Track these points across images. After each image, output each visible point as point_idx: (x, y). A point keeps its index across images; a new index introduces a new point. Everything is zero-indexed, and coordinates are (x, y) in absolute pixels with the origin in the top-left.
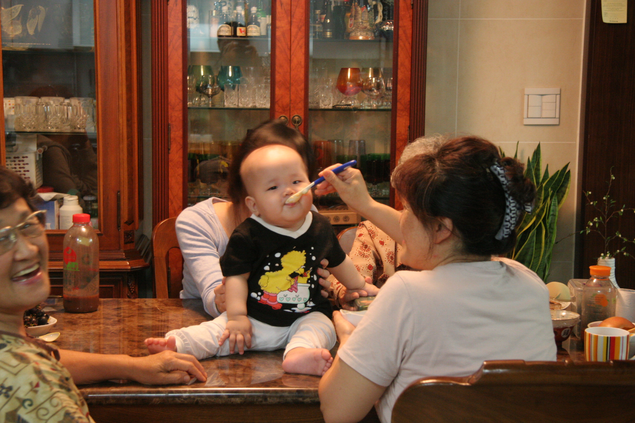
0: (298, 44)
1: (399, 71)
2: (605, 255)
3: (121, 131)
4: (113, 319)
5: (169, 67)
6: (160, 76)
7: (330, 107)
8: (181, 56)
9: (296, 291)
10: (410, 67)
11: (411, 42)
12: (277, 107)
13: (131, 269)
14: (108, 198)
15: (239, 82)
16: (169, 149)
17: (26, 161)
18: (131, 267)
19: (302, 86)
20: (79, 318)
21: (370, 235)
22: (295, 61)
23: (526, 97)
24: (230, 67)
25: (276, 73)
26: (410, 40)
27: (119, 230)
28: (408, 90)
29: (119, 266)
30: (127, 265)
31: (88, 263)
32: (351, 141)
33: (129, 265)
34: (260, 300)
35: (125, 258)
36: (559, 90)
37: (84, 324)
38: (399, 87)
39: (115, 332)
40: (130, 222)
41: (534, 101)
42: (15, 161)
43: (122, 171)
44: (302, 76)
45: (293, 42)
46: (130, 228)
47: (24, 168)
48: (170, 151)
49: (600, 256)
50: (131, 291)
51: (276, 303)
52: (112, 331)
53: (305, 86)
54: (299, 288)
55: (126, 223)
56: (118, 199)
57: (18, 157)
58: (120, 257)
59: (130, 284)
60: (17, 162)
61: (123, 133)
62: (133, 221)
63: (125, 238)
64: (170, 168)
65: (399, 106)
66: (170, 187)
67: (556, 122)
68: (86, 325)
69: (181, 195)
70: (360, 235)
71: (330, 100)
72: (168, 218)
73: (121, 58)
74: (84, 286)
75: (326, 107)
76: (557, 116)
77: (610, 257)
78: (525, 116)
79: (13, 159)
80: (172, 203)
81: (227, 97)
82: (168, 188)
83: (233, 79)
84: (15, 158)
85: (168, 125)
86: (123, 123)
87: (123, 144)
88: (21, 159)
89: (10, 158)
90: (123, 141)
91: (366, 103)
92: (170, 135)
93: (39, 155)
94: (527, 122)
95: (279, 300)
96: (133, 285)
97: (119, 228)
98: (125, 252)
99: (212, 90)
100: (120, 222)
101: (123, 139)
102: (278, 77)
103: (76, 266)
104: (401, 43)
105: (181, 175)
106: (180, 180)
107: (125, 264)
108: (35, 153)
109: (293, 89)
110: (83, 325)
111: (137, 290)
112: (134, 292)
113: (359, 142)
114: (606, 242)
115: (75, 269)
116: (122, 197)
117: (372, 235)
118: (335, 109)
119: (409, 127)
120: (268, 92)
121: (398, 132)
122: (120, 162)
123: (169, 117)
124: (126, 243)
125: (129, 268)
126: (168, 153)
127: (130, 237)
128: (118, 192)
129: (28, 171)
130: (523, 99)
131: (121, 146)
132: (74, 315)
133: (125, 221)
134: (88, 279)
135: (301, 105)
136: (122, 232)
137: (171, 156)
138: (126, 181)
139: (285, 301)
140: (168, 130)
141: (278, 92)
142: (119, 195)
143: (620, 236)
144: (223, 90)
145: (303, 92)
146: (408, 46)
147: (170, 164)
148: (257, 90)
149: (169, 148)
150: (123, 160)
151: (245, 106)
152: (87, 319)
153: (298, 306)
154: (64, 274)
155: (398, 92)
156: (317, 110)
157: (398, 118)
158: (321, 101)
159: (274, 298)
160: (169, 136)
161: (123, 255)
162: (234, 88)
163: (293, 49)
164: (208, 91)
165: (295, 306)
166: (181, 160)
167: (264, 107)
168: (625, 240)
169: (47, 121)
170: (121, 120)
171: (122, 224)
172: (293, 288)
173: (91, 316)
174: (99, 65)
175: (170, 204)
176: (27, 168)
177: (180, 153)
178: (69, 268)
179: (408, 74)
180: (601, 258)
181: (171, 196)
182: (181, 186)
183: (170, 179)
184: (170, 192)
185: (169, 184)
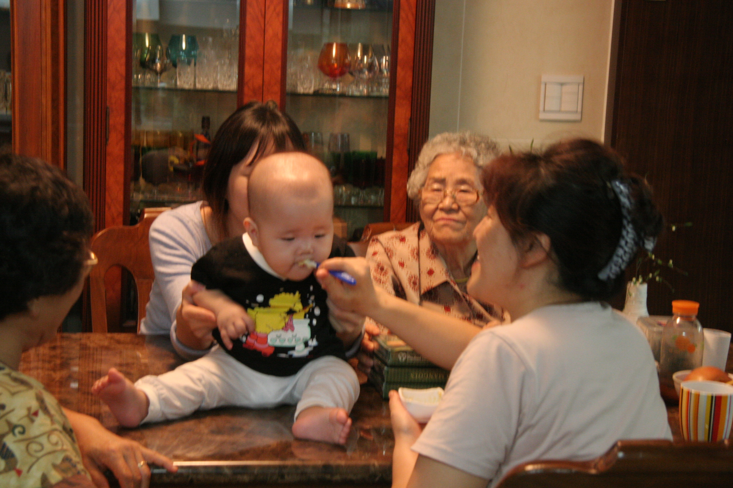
0: (275, 9)
1: (400, 50)
2: (637, 279)
3: (44, 115)
5: (109, 33)
6: (97, 45)
7: (311, 91)
8: (124, 21)
9: (293, 329)
10: (413, 43)
11: (415, 13)
12: (246, 90)
15: (195, 56)
16: (107, 140)
19: (279, 63)
21: (387, 254)
22: (270, 32)
23: (543, 87)
24: (184, 37)
25: (246, 46)
26: (414, 10)
28: (410, 73)
32: (332, 135)
34: (245, 343)
36: (582, 79)
38: (399, 69)
41: (553, 91)
44: (279, 50)
45: (269, 8)
48: (108, 142)
49: (631, 280)
51: (266, 346)
53: (282, 64)
54: (295, 326)
61: (46, 116)
64: (107, 163)
65: (398, 92)
66: (107, 188)
67: (577, 117)
69: (121, 197)
70: (375, 254)
71: (311, 82)
72: (104, 228)
73: (46, 20)
75: (306, 91)
76: (579, 110)
77: (642, 283)
78: (541, 108)
80: (110, 208)
81: (180, 75)
82: (105, 189)
83: (188, 52)
85: (106, 108)
90: (46, 127)
91: (354, 87)
92: (109, 120)
94: (542, 116)
95: (270, 342)
99: (161, 65)
101: (46, 125)
102: (248, 52)
104: (402, 14)
105: (122, 173)
106: (121, 179)
109: (267, 67)
113: (342, 136)
114: (637, 265)
117: (389, 254)
118: (317, 94)
119: (411, 119)
120: (235, 69)
121: (396, 124)
122: (42, 155)
123: (108, 98)
126: (106, 145)
130: (539, 89)
131: (44, 134)
135: (277, 88)
137: (109, 149)
139: (278, 343)
140: (107, 115)
141: (248, 70)
143: (653, 257)
144: (175, 66)
145: (280, 72)
146: (411, 18)
147: (108, 158)
148: (219, 68)
149: (107, 137)
150: (46, 151)
151: (205, 87)
153: (296, 348)
155: (398, 75)
156: (296, 95)
157: (397, 108)
158: (299, 83)
159: (265, 339)
160: (107, 121)
162: (189, 63)
163: (268, 16)
164: (156, 65)
165: (293, 348)
166: (122, 154)
167: (227, 88)
168: (660, 262)
170: (44, 101)
172: (288, 327)
174: (16, 28)
175: (107, 209)
177: (122, 144)
179: (411, 53)
180: (632, 284)
181: (108, 199)
182: (122, 187)
183: (107, 178)
184: (107, 194)
185: (107, 183)
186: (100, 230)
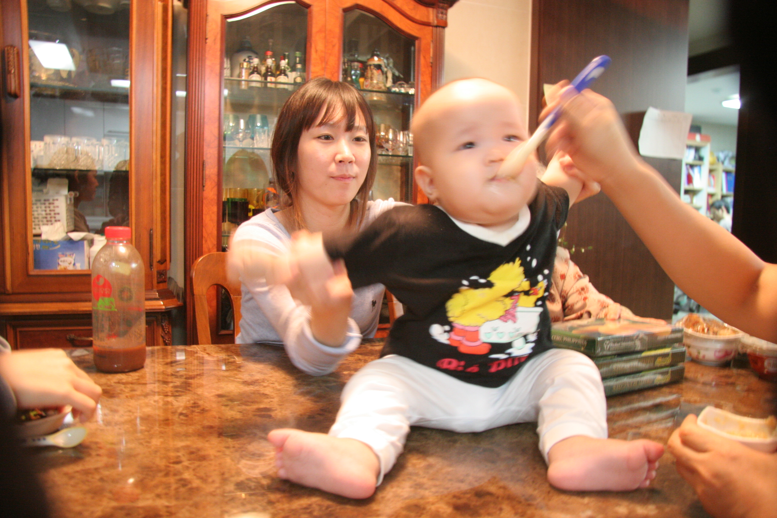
3: (154, 168)
4: (172, 382)
5: (206, 104)
6: (196, 112)
9: (514, 319)
13: (166, 309)
14: (140, 236)
15: (267, 130)
17: (56, 203)
18: (165, 307)
20: (119, 383)
24: (258, 115)
27: (151, 269)
29: (154, 306)
30: (161, 305)
31: (130, 298)
33: (164, 305)
35: (158, 298)
37: (128, 394)
39: (184, 412)
40: (163, 261)
42: (45, 204)
43: (154, 208)
46: (162, 267)
47: (54, 211)
48: (205, 189)
50: (164, 331)
51: (477, 343)
52: (180, 410)
54: (518, 315)
55: (159, 262)
56: (151, 237)
57: (48, 200)
58: (153, 296)
59: (164, 324)
60: (47, 205)
61: (156, 169)
62: (165, 261)
63: (158, 278)
64: (204, 205)
66: (204, 225)
68: (132, 397)
69: (215, 232)
72: (202, 255)
73: (157, 93)
74: (125, 333)
79: (43, 202)
80: (206, 241)
84: (45, 200)
85: (204, 162)
86: (156, 159)
87: (156, 181)
88: (51, 201)
89: (40, 200)
93: (70, 199)
95: (483, 338)
96: (166, 325)
97: (152, 267)
98: (158, 291)
99: (243, 135)
100: (153, 261)
101: (156, 176)
103: (111, 303)
105: (216, 213)
106: (215, 217)
107: (159, 304)
108: (66, 196)
110: (127, 397)
111: (170, 331)
112: (168, 332)
115: (110, 308)
116: (154, 236)
122: (152, 200)
123: (205, 154)
124: (159, 283)
125: (164, 307)
126: (203, 190)
127: (163, 276)
128: (151, 230)
129: (58, 214)
131: (154, 183)
132: (110, 377)
133: (158, 260)
134: (129, 323)
136: (155, 271)
137: (206, 194)
138: (159, 219)
139: (494, 339)
140: (204, 167)
142: (152, 233)
147: (204, 201)
149: (204, 185)
150: (156, 197)
152: (132, 383)
153: (515, 344)
154: (94, 315)
159: (476, 334)
160: (204, 173)
161: (156, 295)
165: (509, 345)
166: (216, 198)
169: (77, 161)
170: (154, 157)
171: (155, 263)
172: (509, 316)
173: (137, 378)
174: (133, 100)
175: (204, 242)
176: (57, 210)
177: (215, 190)
178: (101, 306)
181: (205, 234)
182: (215, 224)
183: (204, 217)
184: (204, 230)
185: (203, 222)
186: (199, 256)
